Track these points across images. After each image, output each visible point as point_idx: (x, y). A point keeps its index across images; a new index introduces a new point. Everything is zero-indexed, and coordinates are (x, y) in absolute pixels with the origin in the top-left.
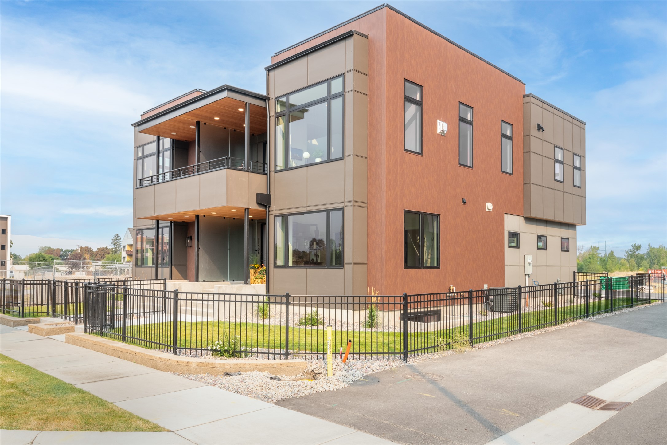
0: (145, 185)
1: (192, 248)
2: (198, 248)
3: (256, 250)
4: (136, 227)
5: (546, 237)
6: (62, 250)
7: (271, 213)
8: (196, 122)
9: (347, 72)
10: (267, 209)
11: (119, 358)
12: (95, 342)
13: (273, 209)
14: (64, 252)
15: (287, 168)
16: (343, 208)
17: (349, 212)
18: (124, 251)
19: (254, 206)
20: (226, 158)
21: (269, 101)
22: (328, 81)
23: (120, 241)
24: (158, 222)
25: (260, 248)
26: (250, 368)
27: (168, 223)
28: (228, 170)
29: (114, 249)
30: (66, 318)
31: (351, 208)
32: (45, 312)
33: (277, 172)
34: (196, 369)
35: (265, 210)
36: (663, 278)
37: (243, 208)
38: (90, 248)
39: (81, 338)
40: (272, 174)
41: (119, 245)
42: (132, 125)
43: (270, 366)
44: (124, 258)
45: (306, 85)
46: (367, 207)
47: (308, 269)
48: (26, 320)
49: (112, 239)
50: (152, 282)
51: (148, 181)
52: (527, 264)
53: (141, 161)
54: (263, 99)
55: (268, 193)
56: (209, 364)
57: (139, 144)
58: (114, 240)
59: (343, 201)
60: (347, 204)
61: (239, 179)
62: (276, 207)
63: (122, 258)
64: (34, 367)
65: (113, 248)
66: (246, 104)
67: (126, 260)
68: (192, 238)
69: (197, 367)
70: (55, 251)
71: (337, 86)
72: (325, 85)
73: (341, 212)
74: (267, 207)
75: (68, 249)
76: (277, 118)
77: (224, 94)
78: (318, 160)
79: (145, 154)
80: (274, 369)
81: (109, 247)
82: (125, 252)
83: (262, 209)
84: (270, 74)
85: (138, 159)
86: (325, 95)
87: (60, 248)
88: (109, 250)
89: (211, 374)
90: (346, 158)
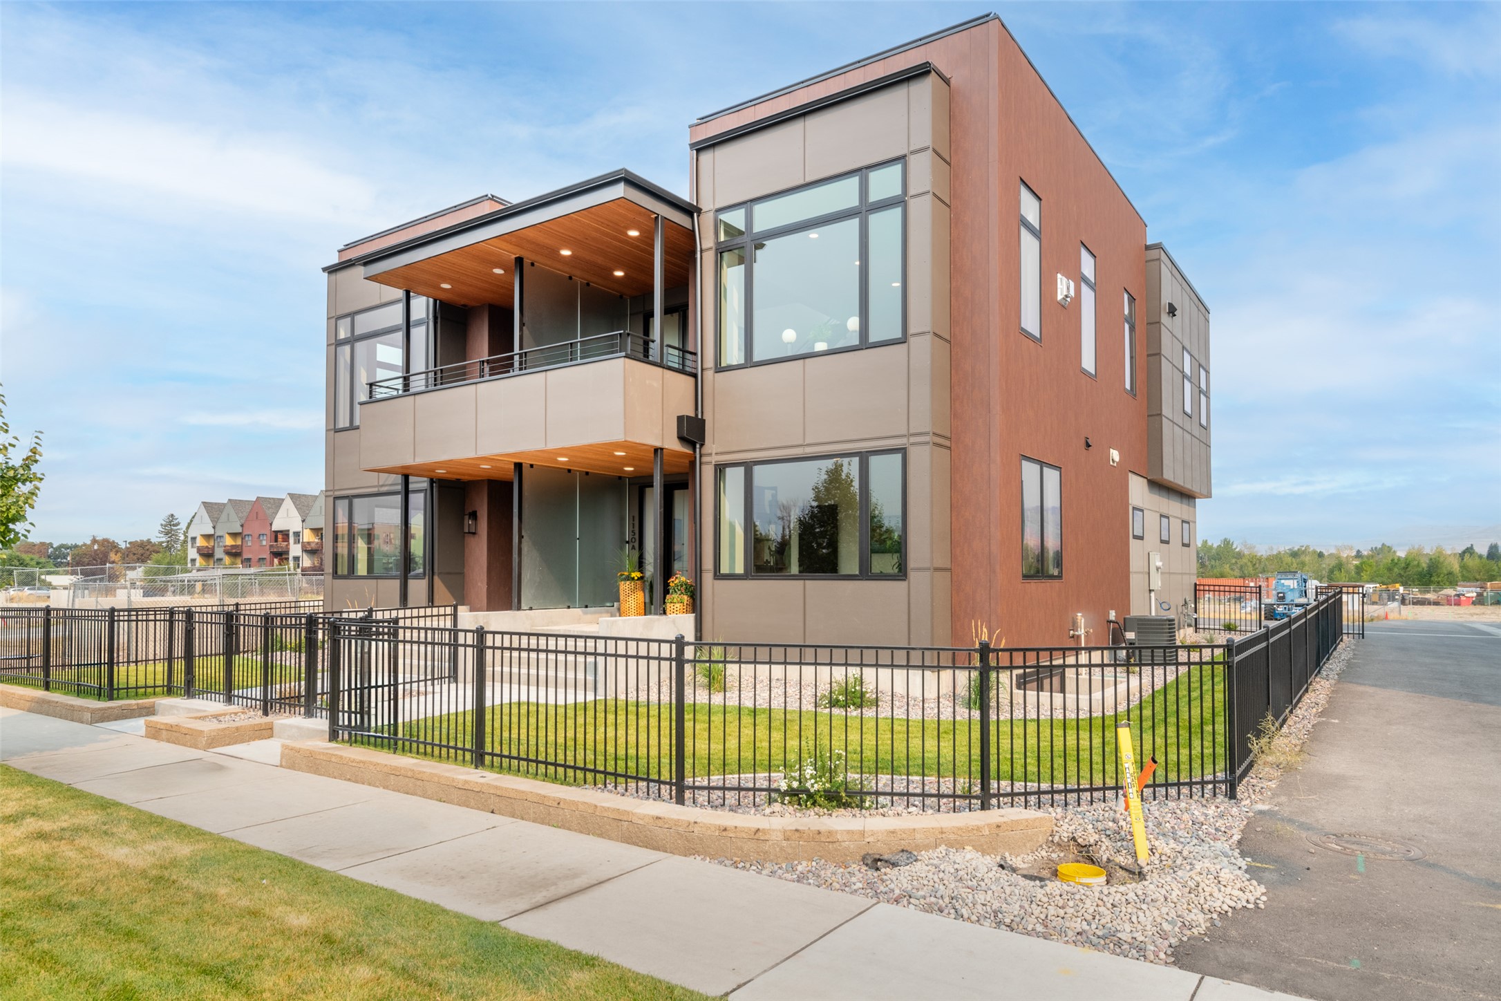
0: (379, 396)
1: (476, 536)
2: (521, 537)
3: (628, 542)
4: (334, 490)
5: (1168, 518)
6: (51, 545)
7: (705, 459)
8: (516, 258)
9: (913, 153)
10: (698, 450)
11: (492, 812)
12: (396, 768)
13: (710, 452)
14: (56, 549)
15: (749, 362)
16: (905, 449)
17: (921, 458)
18: (192, 547)
19: (672, 444)
20: (620, 334)
21: (698, 216)
22: (862, 172)
23: (178, 527)
24: (406, 478)
25: (637, 536)
26: (927, 841)
27: (424, 481)
28: (627, 360)
29: (164, 544)
30: (229, 699)
31: (927, 448)
32: (163, 686)
33: (719, 369)
34: (782, 849)
35: (691, 452)
36: (1361, 595)
37: (652, 446)
38: (114, 542)
39: (341, 757)
40: (709, 374)
41: (177, 535)
42: (324, 270)
43: (975, 832)
44: (193, 561)
45: (801, 182)
46: (950, 448)
47: (807, 582)
48: (121, 706)
49: (162, 525)
50: (422, 612)
51: (387, 387)
52: (1153, 570)
53: (347, 348)
54: (690, 210)
55: (700, 417)
56: (819, 833)
57: (340, 312)
58: (165, 526)
59: (905, 432)
60: (913, 440)
61: (647, 382)
62: (715, 448)
63: (189, 561)
64: (297, 857)
65: (163, 542)
66: (656, 218)
67: (198, 564)
68: (478, 514)
69: (785, 843)
70: (36, 547)
71: (885, 184)
72: (854, 181)
73: (898, 457)
74: (698, 446)
75: (64, 543)
76: (721, 253)
77: (619, 191)
78: (821, 346)
79: (358, 332)
80: (983, 840)
81: (154, 540)
82: (195, 550)
83: (687, 450)
84: (699, 158)
85: (339, 343)
86: (853, 201)
87: (48, 542)
88: (154, 545)
89: (826, 861)
90: (912, 340)
